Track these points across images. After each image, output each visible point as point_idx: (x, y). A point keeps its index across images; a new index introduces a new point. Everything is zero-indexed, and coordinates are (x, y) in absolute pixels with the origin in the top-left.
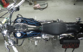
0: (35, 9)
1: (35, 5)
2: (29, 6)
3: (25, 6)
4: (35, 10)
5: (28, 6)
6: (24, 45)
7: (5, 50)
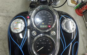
7: (13, 12)
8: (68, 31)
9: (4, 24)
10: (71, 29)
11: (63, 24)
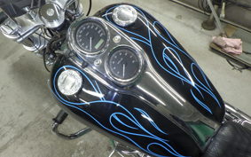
0: (212, 49)
1: (221, 35)
2: (198, 27)
3: (183, 21)
4: (211, 53)
5: (193, 28)
6: (85, 147)
8: (131, 22)
9: (32, 148)
10: (131, 15)
11: (117, 20)
